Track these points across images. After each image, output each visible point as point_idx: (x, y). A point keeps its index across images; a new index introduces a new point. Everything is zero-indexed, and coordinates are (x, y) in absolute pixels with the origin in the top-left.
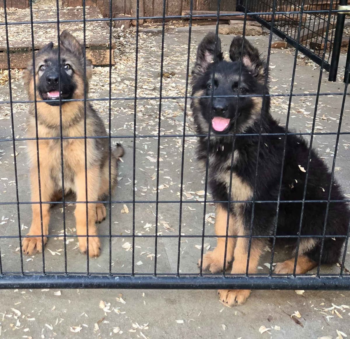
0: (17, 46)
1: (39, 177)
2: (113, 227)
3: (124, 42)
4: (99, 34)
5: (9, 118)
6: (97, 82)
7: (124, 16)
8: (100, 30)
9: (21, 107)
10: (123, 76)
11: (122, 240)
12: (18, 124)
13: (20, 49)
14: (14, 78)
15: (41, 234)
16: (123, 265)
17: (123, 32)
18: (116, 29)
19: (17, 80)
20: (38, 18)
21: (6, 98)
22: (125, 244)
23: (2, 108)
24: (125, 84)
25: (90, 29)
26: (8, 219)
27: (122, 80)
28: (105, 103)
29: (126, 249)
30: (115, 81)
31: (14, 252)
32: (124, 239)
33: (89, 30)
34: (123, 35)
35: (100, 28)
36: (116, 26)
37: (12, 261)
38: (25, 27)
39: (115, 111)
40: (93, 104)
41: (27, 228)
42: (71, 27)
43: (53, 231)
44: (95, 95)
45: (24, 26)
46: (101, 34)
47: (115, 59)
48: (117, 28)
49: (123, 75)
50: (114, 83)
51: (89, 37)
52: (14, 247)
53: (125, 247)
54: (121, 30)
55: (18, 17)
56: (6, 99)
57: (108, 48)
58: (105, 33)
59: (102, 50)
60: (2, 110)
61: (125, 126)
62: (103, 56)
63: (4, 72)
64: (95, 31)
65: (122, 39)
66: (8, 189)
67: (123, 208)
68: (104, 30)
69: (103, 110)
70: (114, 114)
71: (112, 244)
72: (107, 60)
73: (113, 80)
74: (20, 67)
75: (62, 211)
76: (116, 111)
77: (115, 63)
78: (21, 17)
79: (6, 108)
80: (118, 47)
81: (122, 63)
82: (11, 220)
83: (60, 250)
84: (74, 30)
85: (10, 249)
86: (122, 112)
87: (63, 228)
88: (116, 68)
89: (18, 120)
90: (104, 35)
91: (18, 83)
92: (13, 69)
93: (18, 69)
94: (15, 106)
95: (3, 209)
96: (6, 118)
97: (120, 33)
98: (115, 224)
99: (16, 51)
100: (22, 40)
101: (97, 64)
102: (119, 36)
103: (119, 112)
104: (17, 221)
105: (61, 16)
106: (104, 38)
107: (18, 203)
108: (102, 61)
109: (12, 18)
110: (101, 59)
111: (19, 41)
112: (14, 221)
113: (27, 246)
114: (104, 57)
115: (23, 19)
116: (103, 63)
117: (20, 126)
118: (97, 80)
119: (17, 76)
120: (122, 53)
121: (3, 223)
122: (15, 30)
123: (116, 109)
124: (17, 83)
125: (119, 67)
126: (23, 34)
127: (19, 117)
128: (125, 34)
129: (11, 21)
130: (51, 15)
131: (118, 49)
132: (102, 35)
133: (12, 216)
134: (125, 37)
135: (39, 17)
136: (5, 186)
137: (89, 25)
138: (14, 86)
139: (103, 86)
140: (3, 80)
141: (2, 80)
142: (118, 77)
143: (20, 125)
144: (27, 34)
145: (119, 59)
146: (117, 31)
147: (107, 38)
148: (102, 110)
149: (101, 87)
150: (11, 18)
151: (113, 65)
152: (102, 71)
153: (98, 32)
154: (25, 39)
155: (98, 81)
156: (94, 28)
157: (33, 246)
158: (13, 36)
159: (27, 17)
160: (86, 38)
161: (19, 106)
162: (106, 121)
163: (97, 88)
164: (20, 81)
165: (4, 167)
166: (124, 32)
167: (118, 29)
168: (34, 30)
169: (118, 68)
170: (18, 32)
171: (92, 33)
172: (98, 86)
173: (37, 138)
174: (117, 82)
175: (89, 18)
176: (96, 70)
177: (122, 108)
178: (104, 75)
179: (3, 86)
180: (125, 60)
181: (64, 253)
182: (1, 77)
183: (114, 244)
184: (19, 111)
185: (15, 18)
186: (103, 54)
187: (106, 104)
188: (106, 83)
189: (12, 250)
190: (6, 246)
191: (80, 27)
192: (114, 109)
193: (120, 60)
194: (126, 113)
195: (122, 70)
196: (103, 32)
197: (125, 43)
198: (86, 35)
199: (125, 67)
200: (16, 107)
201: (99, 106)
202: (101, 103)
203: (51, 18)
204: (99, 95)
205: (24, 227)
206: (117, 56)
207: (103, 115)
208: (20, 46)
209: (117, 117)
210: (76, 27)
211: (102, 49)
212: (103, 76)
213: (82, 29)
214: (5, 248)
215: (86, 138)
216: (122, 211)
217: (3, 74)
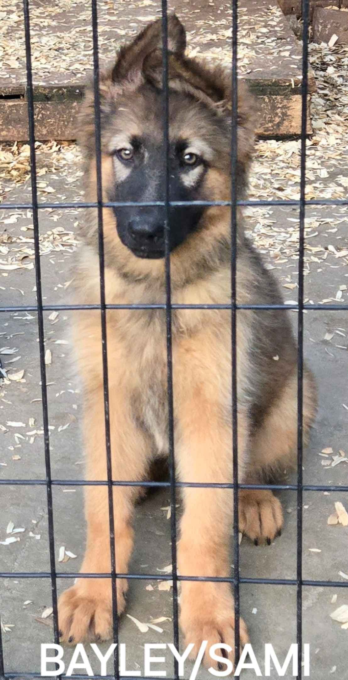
0: (56, 82)
1: (107, 413)
2: (307, 563)
3: (337, 79)
4: (272, 54)
5: (31, 266)
6: (265, 180)
7: (339, 11)
8: (274, 44)
9: (65, 238)
10: (334, 165)
11: (331, 599)
12: (55, 284)
13: (65, 90)
14: (47, 166)
15: (109, 570)
16: (334, 668)
17: (335, 52)
18: (316, 45)
19: (54, 171)
20: (112, 14)
21: (26, 215)
22: (339, 609)
23: (14, 239)
24: (340, 185)
25: (247, 41)
26: (22, 530)
27: (333, 176)
28: (287, 233)
29: (342, 623)
30: (313, 178)
31: (38, 621)
32: (335, 597)
33: (244, 44)
34: (334, 59)
35: (273, 41)
36: (316, 38)
37: (32, 643)
38: (77, 35)
39: (312, 255)
40: (254, 235)
41: (72, 556)
42: (198, 38)
43: (143, 566)
44: (260, 211)
45: (77, 32)
46: (275, 55)
47: (313, 122)
48: (319, 44)
49: (333, 162)
50: (311, 182)
51: (246, 61)
52: (36, 607)
53: (339, 619)
54: (330, 49)
55: (61, 11)
56: (24, 217)
57: (295, 92)
58: (287, 54)
59: (279, 97)
60: (14, 245)
61: (339, 294)
62: (282, 113)
63: (22, 149)
64: (260, 48)
65: (331, 70)
66: (25, 451)
67: (333, 511)
68: (284, 45)
69: (280, 250)
70: (311, 263)
71: (303, 608)
72: (293, 124)
73: (309, 175)
74: (63, 138)
75: (169, 516)
76: (316, 254)
77: (314, 130)
78: (69, 12)
79: (24, 240)
80: (321, 92)
81: (331, 131)
82: (31, 534)
83: (162, 619)
84: (205, 44)
85: (26, 611)
86: (331, 258)
87: (171, 560)
88: (315, 144)
89: (56, 273)
90: (284, 57)
91: (57, 178)
92: (45, 142)
93: (59, 142)
94: (49, 235)
95: (12, 504)
96: (25, 266)
97: (326, 55)
98: (310, 555)
99: (53, 96)
100: (71, 68)
101: (266, 133)
102: (323, 63)
103: (325, 256)
104: (47, 536)
105: (173, 9)
106: (286, 65)
107: (49, 483)
108: (279, 125)
109: (46, 14)
110: (277, 120)
111: (62, 70)
112: (38, 537)
113: (70, 620)
114: (284, 114)
115: (74, 17)
116: (283, 130)
117: (59, 288)
118: (265, 174)
119: (54, 161)
120: (333, 107)
121: (9, 541)
122: (52, 43)
123: (315, 250)
124: (55, 177)
125: (323, 142)
126: (72, 53)
127: (56, 263)
128: (340, 59)
129: (42, 20)
130: (146, 7)
131: (320, 97)
132: (280, 56)
133: (35, 522)
134: (340, 66)
135: (116, 12)
136: (17, 444)
137: (244, 33)
138: (47, 186)
139: (280, 189)
140: (18, 169)
141: (15, 169)
142: (320, 167)
143: (60, 286)
144: (83, 53)
145: (324, 120)
146: (319, 51)
147: (292, 66)
148: (277, 251)
149: (274, 191)
150: (44, 13)
151: (309, 137)
152: (278, 151)
153: (267, 49)
154: (77, 66)
155: (268, 176)
156: (259, 41)
157: (86, 620)
158: (47, 57)
159: (84, 10)
160: (239, 64)
161: (58, 237)
162: (288, 280)
163: (265, 195)
164: (62, 172)
165: (16, 393)
166: (337, 53)
167: (320, 46)
168: (100, 43)
169: (320, 144)
170: (60, 48)
171: (253, 53)
172: (268, 190)
173: (104, 307)
174: (318, 179)
175: (245, 15)
176: (262, 148)
177: (331, 248)
178: (283, 162)
179: (18, 185)
180: (338, 125)
181: (171, 627)
182: (15, 163)
183: (309, 608)
184: (57, 249)
185: (53, 14)
186: (281, 108)
187: (288, 235)
188: (290, 183)
189: (32, 615)
190: (15, 603)
191: (221, 38)
192: (311, 250)
193: (326, 123)
194: (343, 261)
195: (332, 149)
196: (281, 49)
197: (340, 81)
198: (239, 56)
199: (339, 141)
200: (51, 237)
201: (271, 241)
202: (275, 234)
203: (145, 14)
204: (271, 212)
205: (65, 554)
206: (318, 114)
207: (280, 264)
208: (66, 82)
209: (319, 270)
210: (210, 37)
211: (278, 94)
212: (282, 165)
213: (227, 43)
214: (14, 609)
215: (234, 308)
216: (331, 520)
217: (19, 153)
